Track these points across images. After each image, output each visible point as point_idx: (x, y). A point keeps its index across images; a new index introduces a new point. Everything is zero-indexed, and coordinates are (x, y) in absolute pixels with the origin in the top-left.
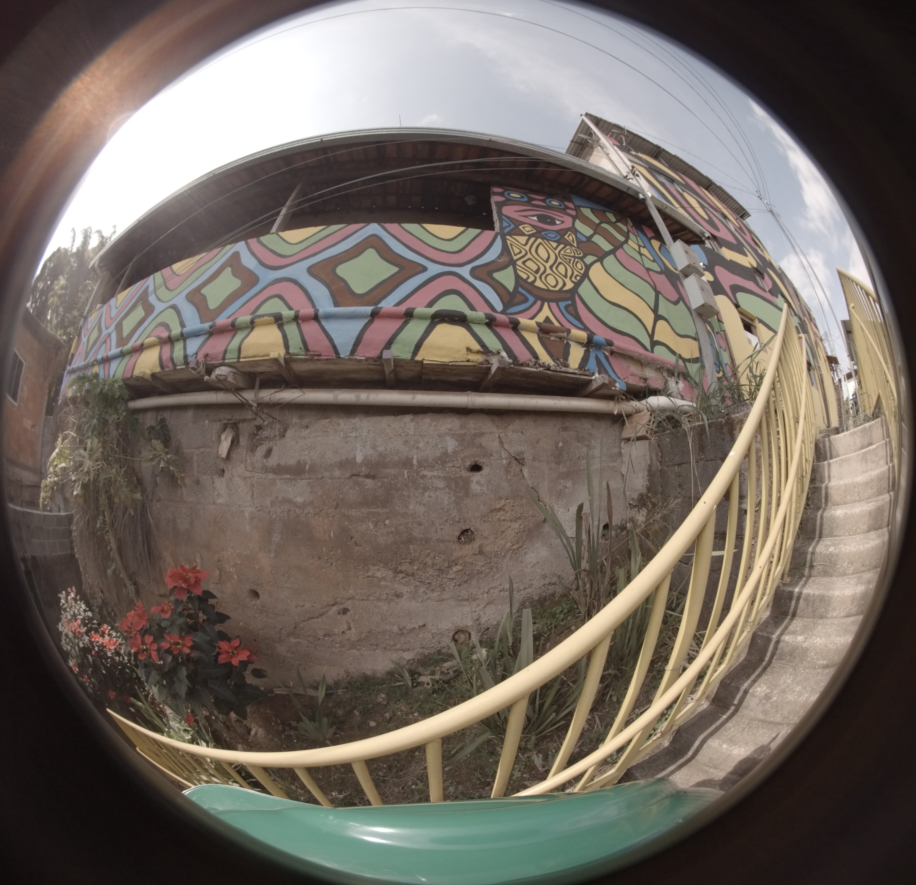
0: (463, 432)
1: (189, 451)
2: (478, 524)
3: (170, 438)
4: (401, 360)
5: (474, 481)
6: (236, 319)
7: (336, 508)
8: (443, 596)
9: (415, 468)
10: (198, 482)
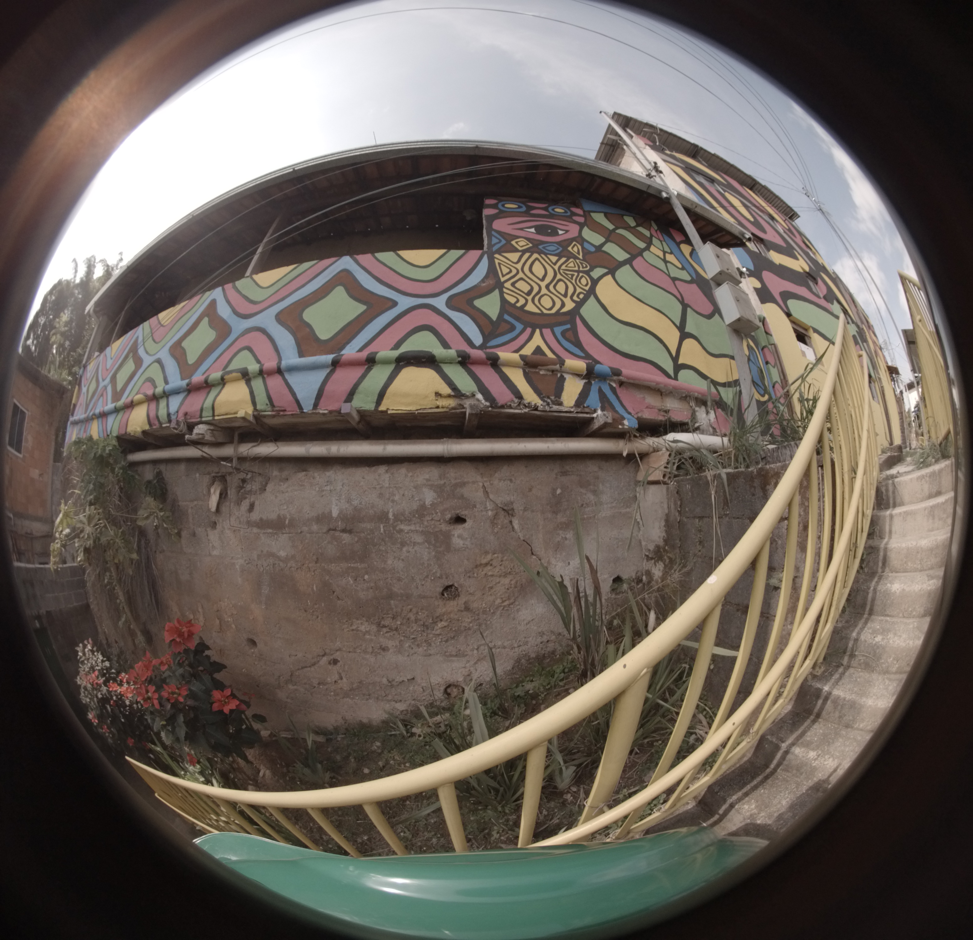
0: (442, 482)
1: (184, 503)
2: (462, 580)
3: (166, 490)
4: (365, 411)
5: (456, 535)
6: (208, 376)
7: (316, 563)
8: (429, 652)
9: (391, 522)
10: (194, 534)
